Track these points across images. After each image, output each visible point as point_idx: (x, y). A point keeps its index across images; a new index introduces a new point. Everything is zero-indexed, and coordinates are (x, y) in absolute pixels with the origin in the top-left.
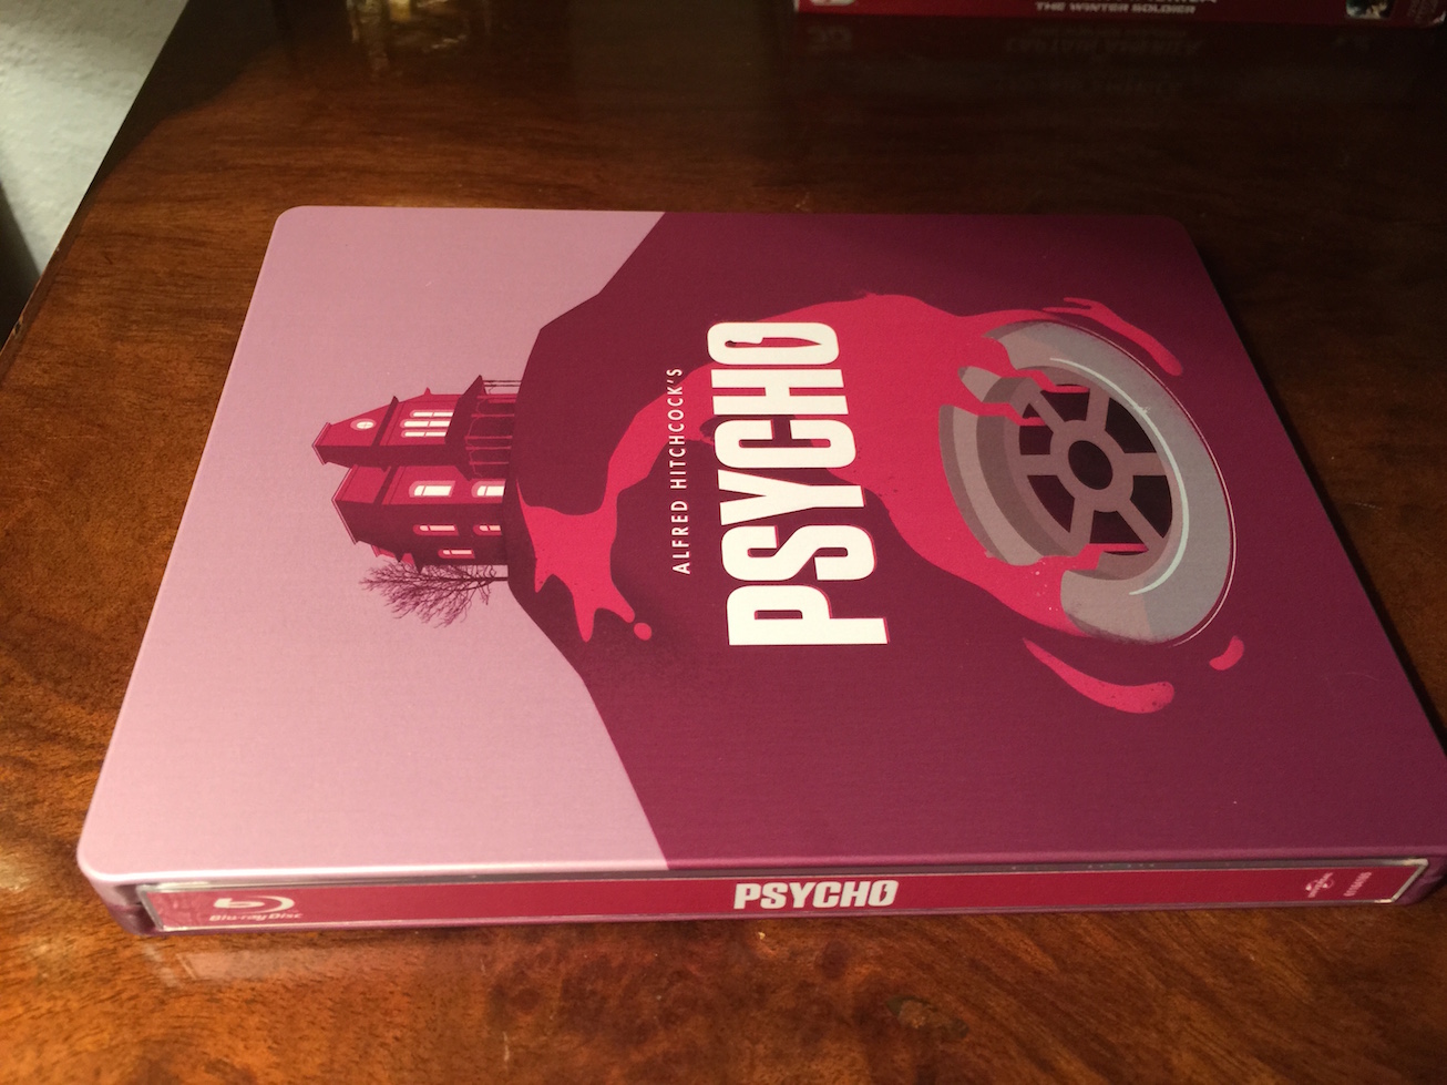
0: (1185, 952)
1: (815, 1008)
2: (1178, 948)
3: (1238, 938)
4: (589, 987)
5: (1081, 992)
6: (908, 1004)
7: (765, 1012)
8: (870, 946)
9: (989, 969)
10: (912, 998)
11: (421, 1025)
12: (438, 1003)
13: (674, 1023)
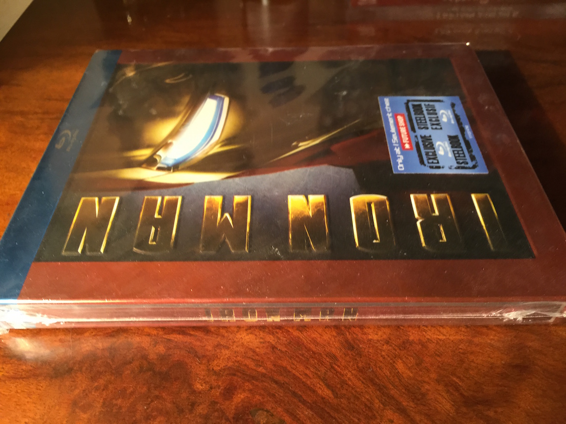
0: (395, 390)
1: (216, 414)
2: (392, 387)
3: (422, 383)
4: (114, 402)
5: (343, 408)
6: (261, 411)
7: (193, 415)
8: (247, 384)
9: (301, 396)
10: (263, 409)
11: (38, 417)
12: (46, 408)
13: (150, 419)
